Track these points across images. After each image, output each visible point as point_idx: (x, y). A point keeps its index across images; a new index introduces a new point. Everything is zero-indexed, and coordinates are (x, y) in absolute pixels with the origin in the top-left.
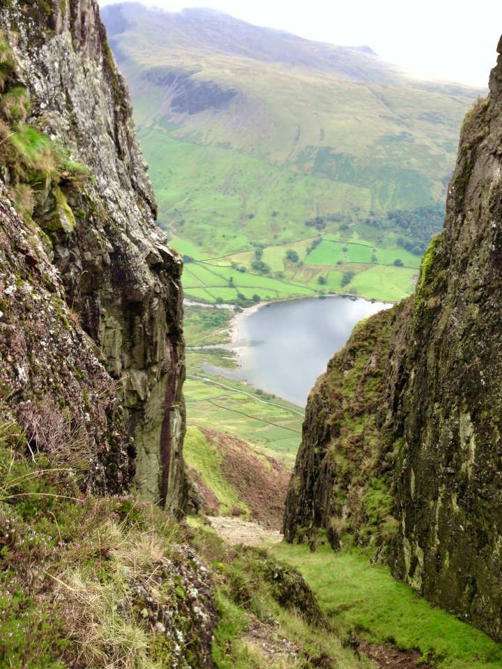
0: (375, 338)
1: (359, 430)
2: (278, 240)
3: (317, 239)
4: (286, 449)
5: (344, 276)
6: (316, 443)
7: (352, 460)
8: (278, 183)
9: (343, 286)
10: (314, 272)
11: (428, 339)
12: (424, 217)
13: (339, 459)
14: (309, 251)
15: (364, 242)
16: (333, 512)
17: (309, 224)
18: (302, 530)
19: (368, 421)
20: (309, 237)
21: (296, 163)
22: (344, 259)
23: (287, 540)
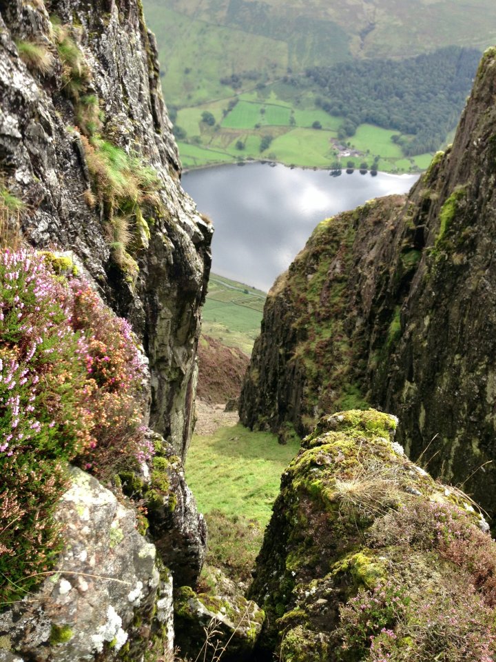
0: (338, 242)
1: (327, 335)
2: (193, 101)
3: (233, 99)
4: (212, 319)
5: (262, 141)
6: (281, 344)
7: (322, 364)
8: (189, 35)
9: (262, 151)
10: (232, 136)
11: (451, 294)
12: (342, 75)
13: (309, 363)
14: (225, 113)
15: (282, 103)
16: (303, 411)
17: (224, 82)
18: (263, 419)
19: (335, 326)
20: (225, 97)
21: (207, 11)
22: (262, 122)
23: (243, 424)
